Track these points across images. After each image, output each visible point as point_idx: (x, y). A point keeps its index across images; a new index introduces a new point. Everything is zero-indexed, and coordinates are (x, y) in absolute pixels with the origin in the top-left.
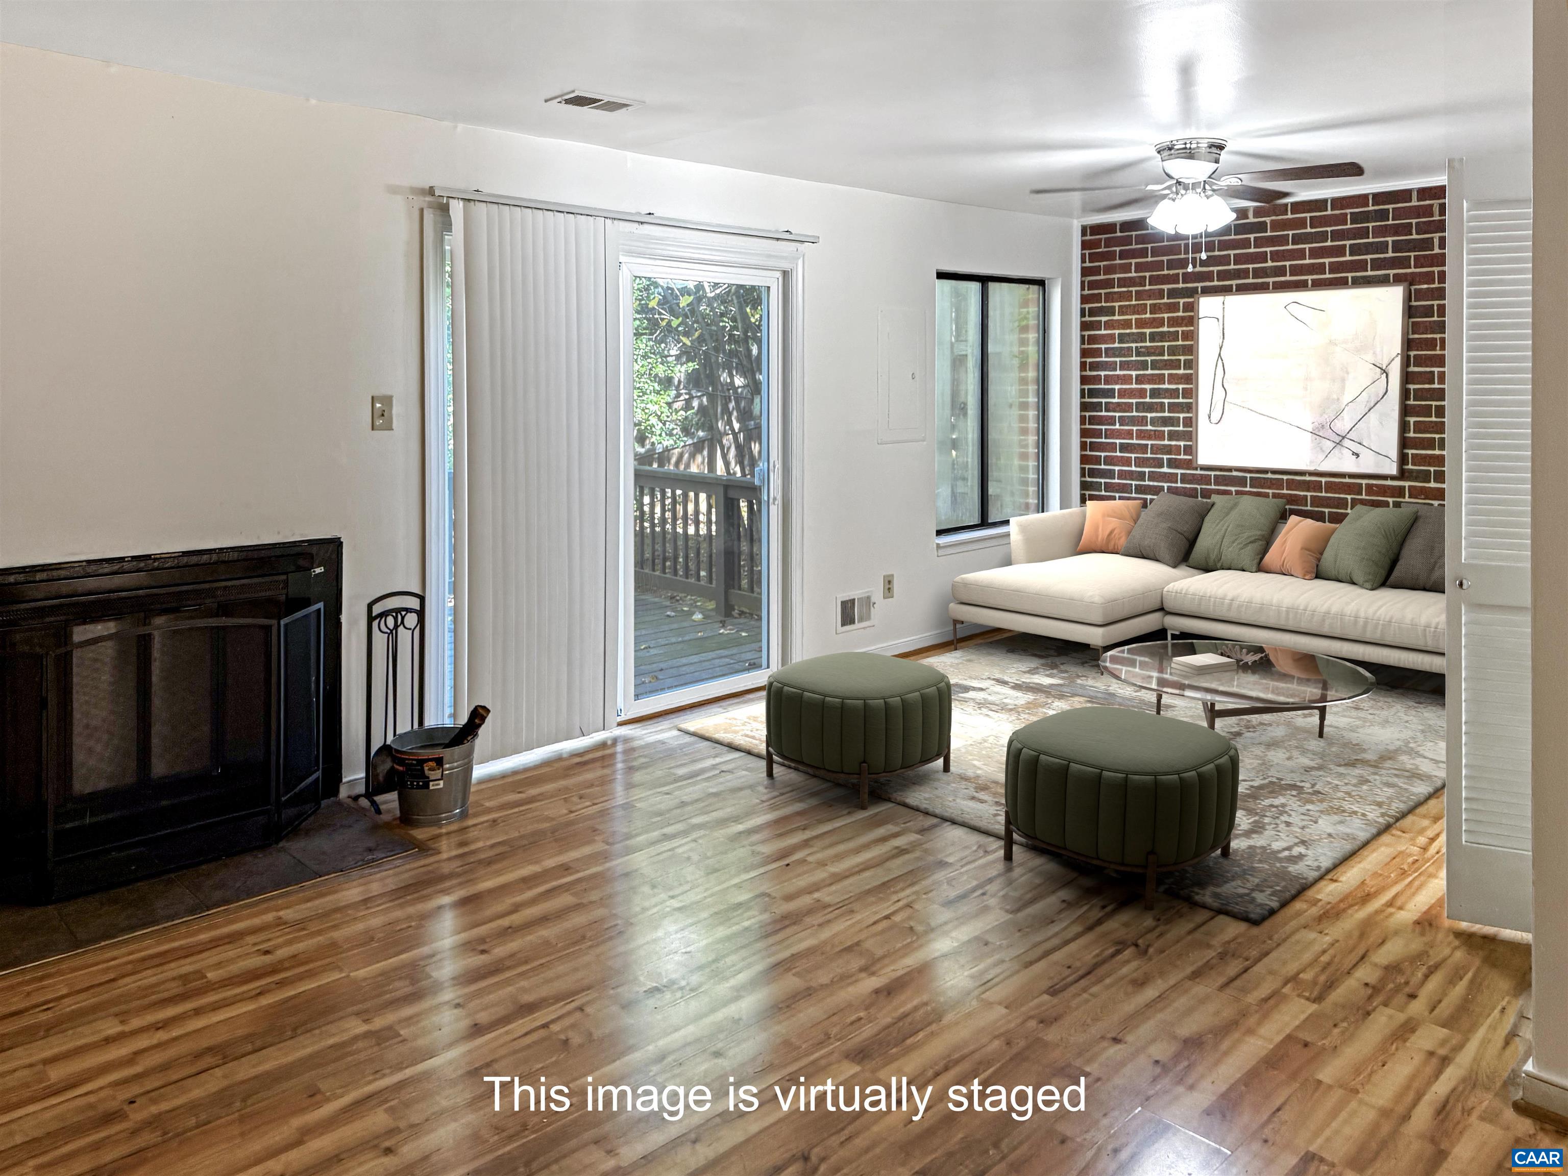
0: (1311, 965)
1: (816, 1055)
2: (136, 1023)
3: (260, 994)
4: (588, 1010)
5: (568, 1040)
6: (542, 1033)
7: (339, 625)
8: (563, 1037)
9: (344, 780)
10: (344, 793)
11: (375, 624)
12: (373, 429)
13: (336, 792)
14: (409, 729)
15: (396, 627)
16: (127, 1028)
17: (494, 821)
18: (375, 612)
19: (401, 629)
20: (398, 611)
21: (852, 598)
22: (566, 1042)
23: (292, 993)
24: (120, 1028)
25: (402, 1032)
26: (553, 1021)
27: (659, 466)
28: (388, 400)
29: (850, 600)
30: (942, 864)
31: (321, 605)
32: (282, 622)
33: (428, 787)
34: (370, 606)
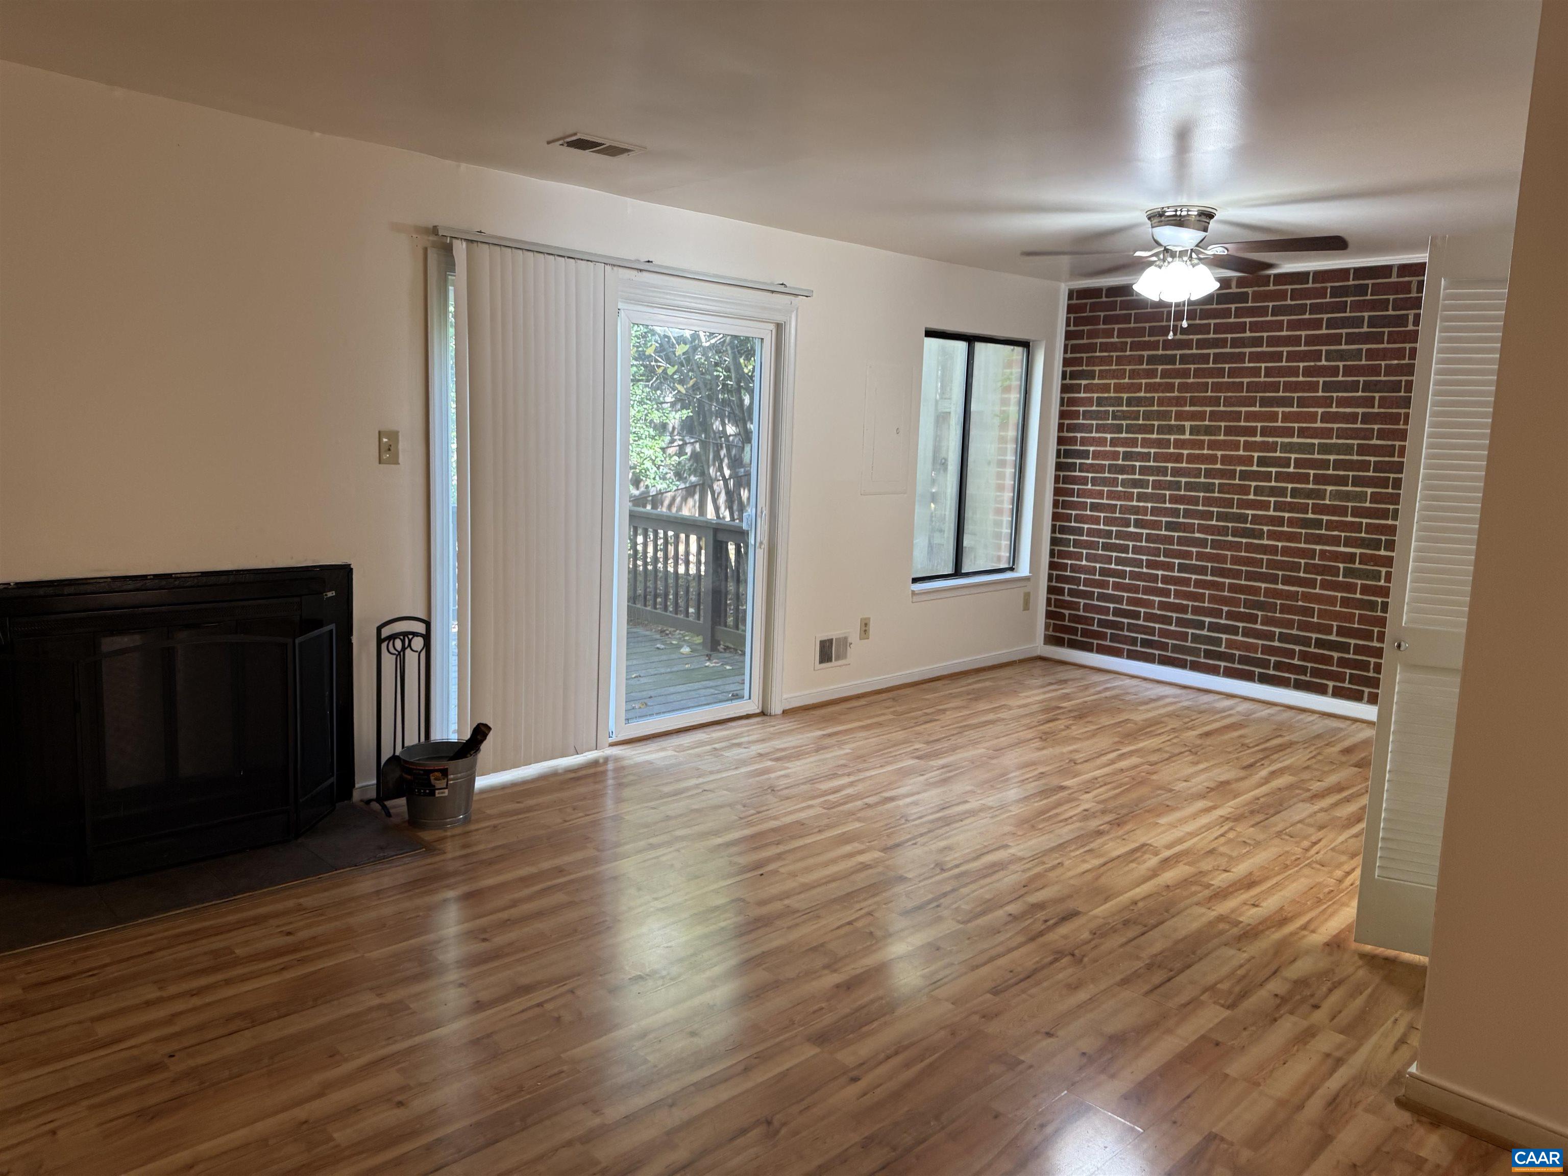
0: (1228, 977)
1: (781, 1038)
2: (172, 990)
3: (283, 969)
4: (579, 992)
5: (560, 1017)
6: (537, 1010)
7: (350, 645)
8: (556, 1015)
9: (357, 786)
10: (356, 796)
11: (384, 645)
12: (380, 463)
13: (350, 796)
14: (417, 742)
15: (404, 649)
16: (164, 994)
17: (495, 827)
18: (383, 636)
19: (408, 651)
20: (405, 634)
21: (830, 637)
22: (558, 1019)
23: (312, 969)
24: (158, 994)
25: (412, 1006)
26: (547, 1001)
27: (652, 508)
28: (394, 436)
29: (828, 640)
30: (902, 879)
31: (333, 627)
32: (297, 641)
33: (434, 795)
34: (379, 629)
